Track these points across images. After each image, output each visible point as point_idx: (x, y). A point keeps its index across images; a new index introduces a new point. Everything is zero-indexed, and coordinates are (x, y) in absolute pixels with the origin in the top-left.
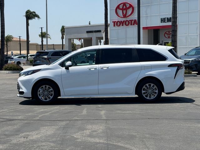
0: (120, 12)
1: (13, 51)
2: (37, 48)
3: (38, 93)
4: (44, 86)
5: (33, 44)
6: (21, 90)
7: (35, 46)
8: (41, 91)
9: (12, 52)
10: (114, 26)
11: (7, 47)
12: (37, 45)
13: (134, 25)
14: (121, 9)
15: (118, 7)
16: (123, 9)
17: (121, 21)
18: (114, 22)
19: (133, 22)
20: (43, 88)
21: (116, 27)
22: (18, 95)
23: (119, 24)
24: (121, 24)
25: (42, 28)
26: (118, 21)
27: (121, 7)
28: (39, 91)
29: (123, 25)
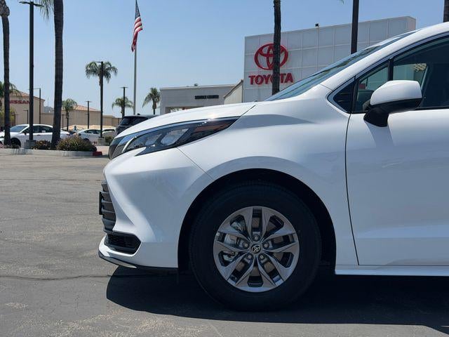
0: (263, 60)
1: (77, 126)
2: (112, 122)
3: (217, 247)
4: (247, 212)
5: (108, 117)
6: (119, 227)
7: (110, 120)
8: (228, 239)
9: (75, 127)
10: (252, 83)
11: (68, 119)
12: (113, 118)
13: (286, 82)
14: (264, 55)
15: (260, 51)
16: (268, 55)
17: (265, 76)
18: (252, 77)
19: (285, 77)
20: (240, 219)
21: (256, 86)
22: (105, 250)
23: (260, 79)
24: (264, 80)
25: (124, 88)
26: (259, 76)
27: (265, 51)
28: (222, 239)
29: (267, 83)
